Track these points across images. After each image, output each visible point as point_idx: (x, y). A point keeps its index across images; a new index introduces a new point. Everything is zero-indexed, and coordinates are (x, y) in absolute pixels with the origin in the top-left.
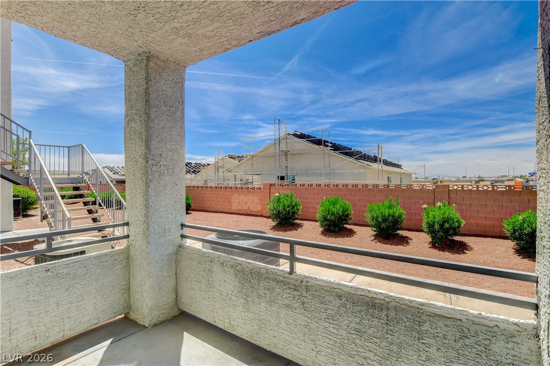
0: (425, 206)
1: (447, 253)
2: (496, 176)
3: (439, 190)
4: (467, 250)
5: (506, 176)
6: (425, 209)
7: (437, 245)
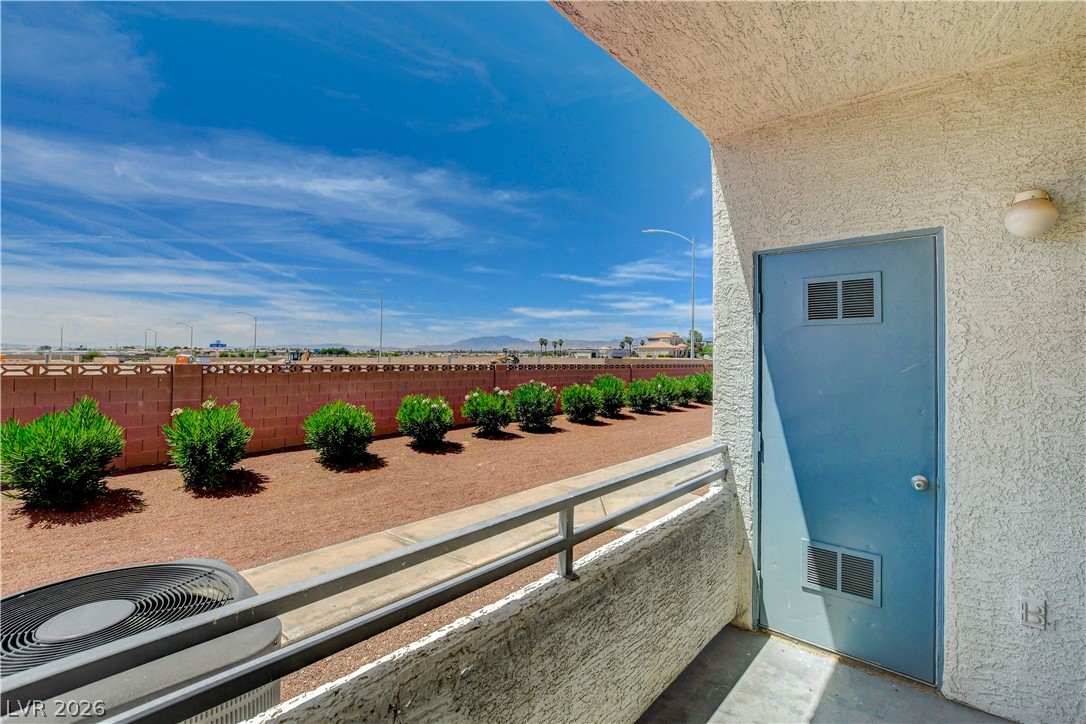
0: (180, 411)
1: (235, 498)
2: (114, 347)
3: (182, 376)
4: (262, 482)
5: (133, 348)
6: (178, 417)
7: (204, 488)
